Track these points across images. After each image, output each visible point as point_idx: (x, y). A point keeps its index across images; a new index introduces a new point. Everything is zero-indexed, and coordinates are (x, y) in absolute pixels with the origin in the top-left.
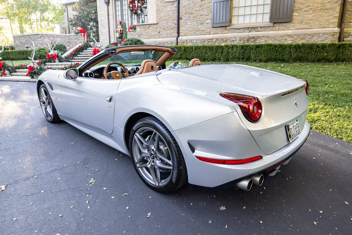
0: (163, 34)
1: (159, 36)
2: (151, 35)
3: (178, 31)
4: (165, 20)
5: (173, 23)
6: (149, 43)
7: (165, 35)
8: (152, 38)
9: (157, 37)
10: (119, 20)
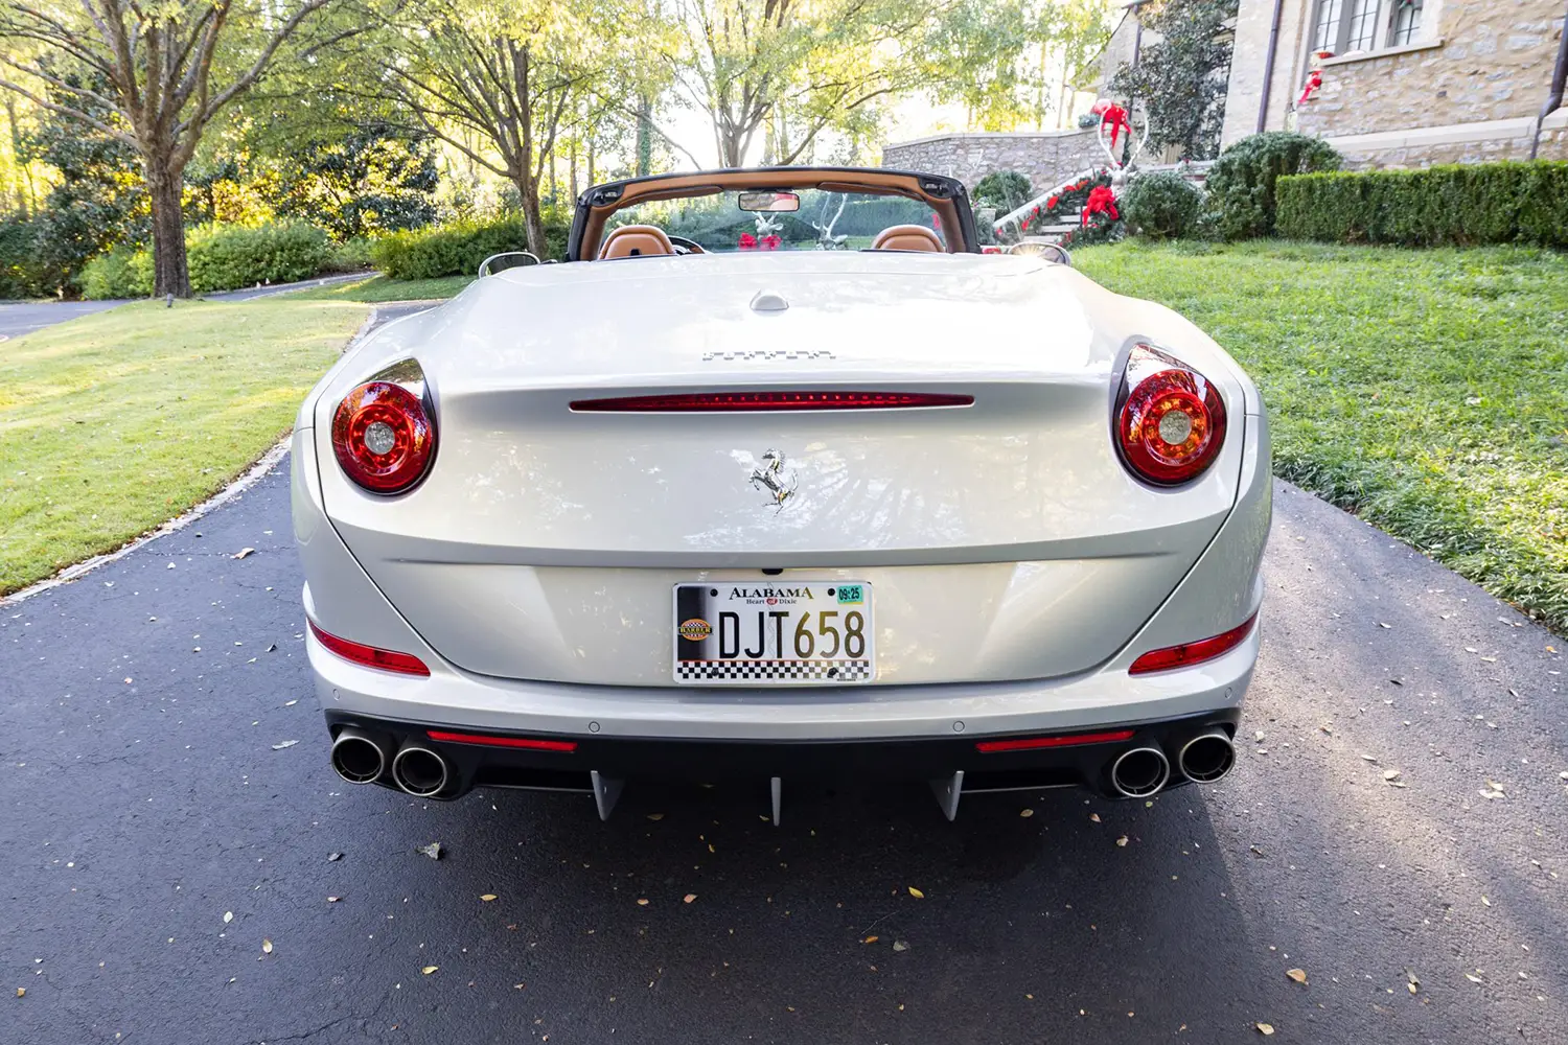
0: (1464, 104)
1: (1436, 116)
2: (1391, 113)
3: (1558, 79)
4: (1492, 18)
5: (1542, 32)
6: (1371, 155)
7: (1472, 109)
8: (1399, 124)
9: (1425, 118)
10: (1325, 47)
